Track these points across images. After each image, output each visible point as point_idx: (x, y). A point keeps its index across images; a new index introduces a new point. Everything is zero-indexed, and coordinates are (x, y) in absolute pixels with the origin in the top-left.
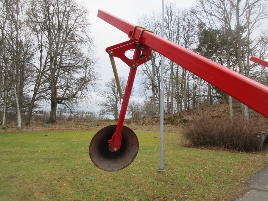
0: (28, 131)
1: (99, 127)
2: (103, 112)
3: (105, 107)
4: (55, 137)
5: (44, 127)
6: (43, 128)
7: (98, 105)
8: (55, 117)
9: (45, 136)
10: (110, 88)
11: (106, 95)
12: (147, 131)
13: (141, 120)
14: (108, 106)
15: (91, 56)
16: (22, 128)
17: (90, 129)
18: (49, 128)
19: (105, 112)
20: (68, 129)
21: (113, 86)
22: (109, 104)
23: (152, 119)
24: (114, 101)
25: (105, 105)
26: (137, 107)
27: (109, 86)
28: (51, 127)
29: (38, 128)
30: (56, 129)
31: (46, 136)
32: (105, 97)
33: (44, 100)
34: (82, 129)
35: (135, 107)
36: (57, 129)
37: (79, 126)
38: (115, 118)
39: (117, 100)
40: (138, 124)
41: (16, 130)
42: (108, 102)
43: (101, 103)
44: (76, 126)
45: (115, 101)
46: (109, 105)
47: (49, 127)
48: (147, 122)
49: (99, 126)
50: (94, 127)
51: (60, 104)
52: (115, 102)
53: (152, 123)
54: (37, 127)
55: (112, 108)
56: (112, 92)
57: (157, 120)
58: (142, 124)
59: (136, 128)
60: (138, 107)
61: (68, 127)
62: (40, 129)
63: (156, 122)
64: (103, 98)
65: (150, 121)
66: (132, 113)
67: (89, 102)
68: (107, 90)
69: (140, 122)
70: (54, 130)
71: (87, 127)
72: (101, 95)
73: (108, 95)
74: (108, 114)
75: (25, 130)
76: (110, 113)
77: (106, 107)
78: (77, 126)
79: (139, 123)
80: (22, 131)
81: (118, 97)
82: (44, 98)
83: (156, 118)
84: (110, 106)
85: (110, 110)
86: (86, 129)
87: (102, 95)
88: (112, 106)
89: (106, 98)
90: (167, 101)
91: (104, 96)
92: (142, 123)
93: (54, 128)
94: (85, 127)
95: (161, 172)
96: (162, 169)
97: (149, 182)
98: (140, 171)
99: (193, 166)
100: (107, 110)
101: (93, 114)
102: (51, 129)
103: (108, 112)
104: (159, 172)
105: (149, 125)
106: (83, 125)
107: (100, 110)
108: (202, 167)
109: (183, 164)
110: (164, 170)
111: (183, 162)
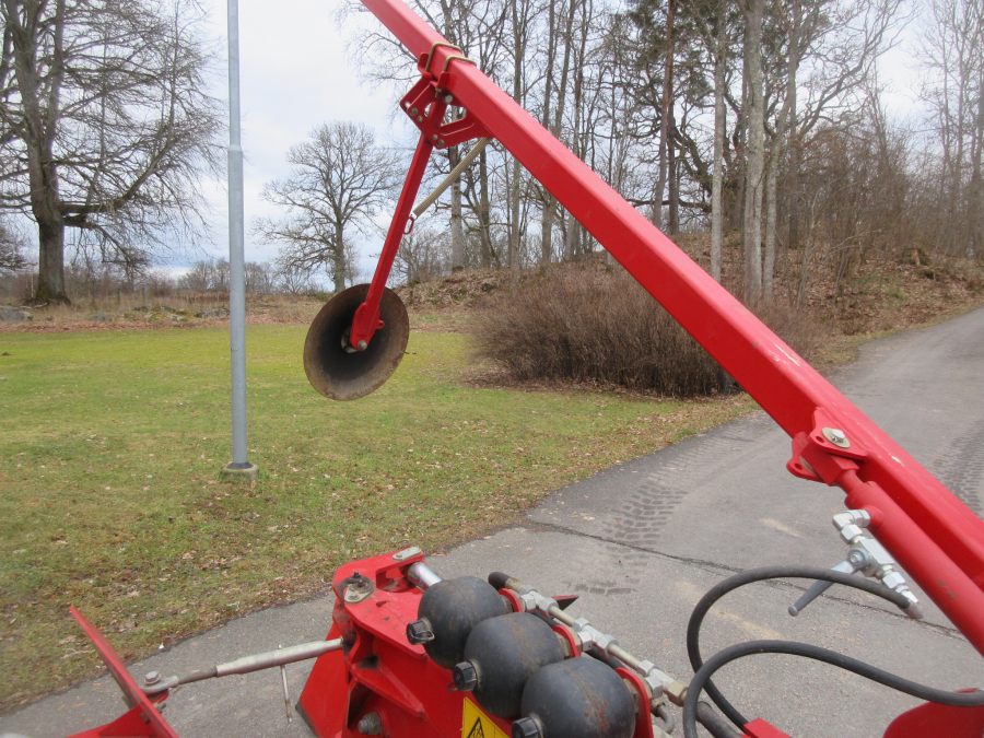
2: (293, 265)
3: (297, 245)
4: (6, 354)
7: (268, 234)
8: (58, 281)
10: (312, 170)
11: (299, 196)
13: (403, 292)
14: (306, 239)
15: (188, 27)
17: (191, 325)
18: (21, 324)
19: (299, 263)
20: (101, 325)
21: (324, 162)
22: (310, 232)
23: (443, 287)
24: (331, 221)
25: (296, 236)
26: (425, 244)
27: (304, 161)
28: (30, 318)
30: (51, 324)
32: (294, 204)
33: (19, 210)
34: (159, 326)
35: (417, 246)
36: (53, 328)
37: (149, 315)
38: (337, 286)
39: (339, 220)
42: (307, 227)
43: (278, 229)
44: (134, 313)
45: (335, 220)
46: (311, 235)
47: (22, 318)
48: (422, 300)
50: (211, 317)
51: (78, 230)
52: (332, 225)
53: (442, 303)
55: (323, 246)
56: (320, 187)
57: (461, 291)
61: (104, 319)
63: (455, 297)
64: (286, 207)
65: (433, 295)
66: (409, 269)
67: (197, 222)
68: (300, 179)
70: (38, 328)
71: (179, 318)
72: (279, 198)
73: (305, 195)
74: (308, 269)
76: (314, 266)
77: (301, 245)
78: (138, 314)
81: (343, 206)
82: (17, 203)
83: (456, 285)
84: (312, 239)
85: (316, 254)
86: (176, 326)
87: (283, 198)
88: (324, 240)
89: (296, 207)
90: (508, 219)
91: (289, 201)
93: (41, 323)
94: (171, 316)
95: (234, 474)
96: (240, 466)
97: (140, 514)
98: (150, 476)
99: (411, 450)
100: (305, 255)
101: (261, 272)
102: (27, 324)
103: (309, 263)
104: (226, 474)
105: (430, 308)
106: (168, 309)
107: (279, 256)
108: (444, 453)
109: (382, 442)
110: (248, 465)
111: (383, 438)
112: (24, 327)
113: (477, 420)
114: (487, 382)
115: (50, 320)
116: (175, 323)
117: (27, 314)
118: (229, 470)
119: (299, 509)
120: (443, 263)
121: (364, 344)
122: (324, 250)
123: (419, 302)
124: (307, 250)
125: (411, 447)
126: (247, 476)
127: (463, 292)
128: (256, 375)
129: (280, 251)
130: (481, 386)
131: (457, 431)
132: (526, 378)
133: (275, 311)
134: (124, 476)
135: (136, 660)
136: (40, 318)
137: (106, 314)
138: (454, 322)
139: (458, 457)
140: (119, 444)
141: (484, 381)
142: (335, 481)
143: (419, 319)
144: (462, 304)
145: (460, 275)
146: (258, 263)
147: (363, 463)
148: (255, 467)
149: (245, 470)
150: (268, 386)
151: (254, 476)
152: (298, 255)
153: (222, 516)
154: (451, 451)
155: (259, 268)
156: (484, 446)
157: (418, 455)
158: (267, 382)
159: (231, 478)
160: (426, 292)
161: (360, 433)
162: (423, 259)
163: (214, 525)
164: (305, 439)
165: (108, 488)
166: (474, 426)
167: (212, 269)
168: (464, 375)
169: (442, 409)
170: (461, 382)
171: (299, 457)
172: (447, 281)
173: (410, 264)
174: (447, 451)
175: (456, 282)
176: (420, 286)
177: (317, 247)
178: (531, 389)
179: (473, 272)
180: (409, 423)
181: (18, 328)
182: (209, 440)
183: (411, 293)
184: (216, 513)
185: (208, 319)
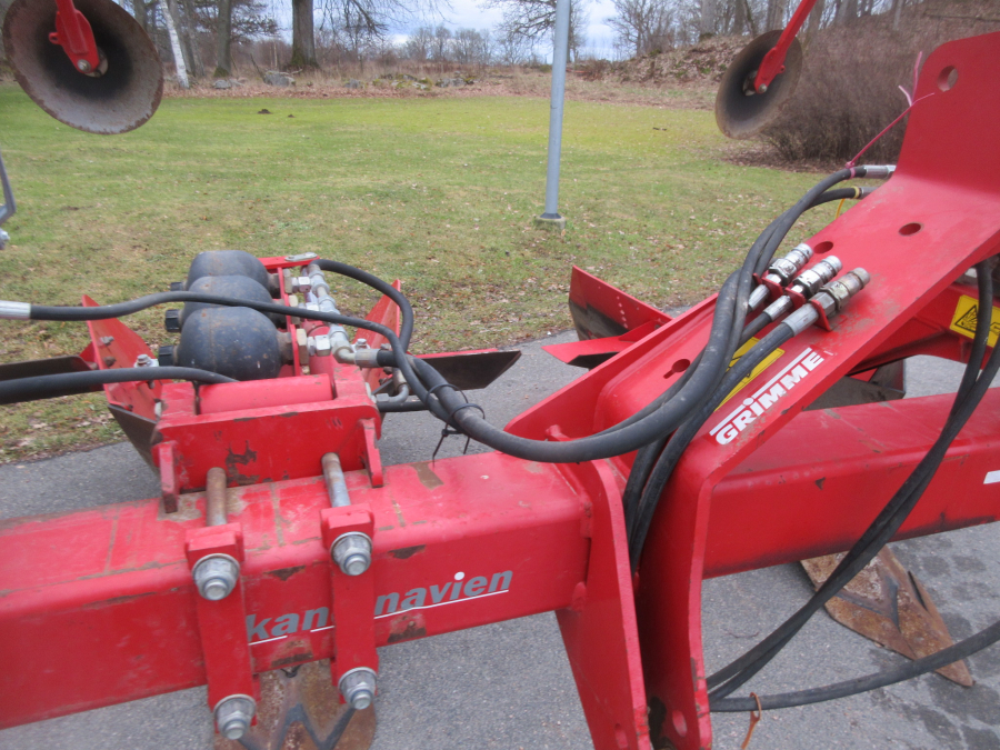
0: (212, 97)
1: (473, 86)
2: (516, 32)
3: (522, 9)
4: (291, 116)
5: (269, 82)
6: (265, 88)
8: (310, 47)
9: (260, 113)
12: (651, 107)
13: (643, 63)
16: (192, 84)
17: (434, 95)
18: (287, 89)
19: (522, 30)
20: (354, 92)
23: (687, 58)
26: (659, 7)
28: (294, 84)
29: (246, 86)
30: (311, 90)
31: (265, 111)
34: (405, 94)
35: (651, 10)
36: (314, 93)
37: (395, 84)
40: (627, 79)
41: (173, 91)
44: (381, 80)
47: (287, 83)
48: (664, 72)
49: (472, 83)
50: (451, 87)
53: (686, 77)
54: (243, 81)
57: (708, 63)
58: (644, 80)
59: (612, 95)
60: (666, 9)
61: (355, 86)
62: (256, 88)
63: (701, 69)
65: (677, 67)
69: (638, 71)
70: (302, 93)
71: (423, 86)
74: (533, 37)
75: (205, 92)
76: (539, 33)
77: (526, 9)
78: (386, 82)
79: (632, 76)
80: (194, 94)
83: (704, 56)
85: (542, 20)
86: (420, 95)
88: (551, 3)
92: (643, 74)
93: (304, 89)
94: (415, 84)
95: (548, 223)
96: (552, 216)
97: (482, 247)
98: (477, 219)
99: (693, 217)
100: (530, 20)
101: (480, 40)
102: (292, 89)
103: (532, 31)
104: (540, 222)
105: (673, 82)
106: (411, 78)
107: (502, 21)
108: (725, 223)
109: (664, 208)
110: (558, 217)
111: (664, 205)
112: (290, 92)
113: (751, 195)
114: (751, 160)
115: (310, 85)
116: (419, 92)
117: (291, 79)
118: (544, 219)
119: (607, 256)
120: (677, 30)
121: (764, 87)
122: (550, 14)
123: (661, 75)
124: (532, 16)
125: (692, 214)
126: (558, 225)
127: (712, 63)
128: (518, 144)
129: (505, 15)
130: (745, 164)
131: (733, 204)
132: (795, 158)
133: (510, 82)
134: (457, 218)
135: (534, 339)
136: (302, 84)
137: (357, 81)
138: (702, 98)
139: (739, 227)
140: (437, 193)
141: (747, 160)
142: (630, 237)
143: (661, 94)
144: (709, 77)
145: (709, 43)
146: (477, 30)
147: (651, 224)
148: (562, 219)
149: (557, 220)
150: (534, 153)
151: (563, 226)
152: (523, 21)
153: (545, 255)
154: (731, 221)
155: (478, 35)
156: (764, 218)
157: (700, 222)
158: (532, 150)
159: (545, 225)
160: (669, 63)
161: (641, 198)
162: (656, 25)
163: (541, 261)
164: (592, 200)
165: (448, 226)
166: (749, 200)
167: (431, 37)
168: (724, 153)
169: (716, 183)
170: (722, 159)
171: (593, 215)
172: (694, 51)
173: (641, 31)
174: (728, 221)
175: (704, 52)
176: (663, 56)
177: (544, 11)
178: (800, 169)
179: (724, 40)
180: (684, 193)
181: (286, 93)
182: (510, 195)
183: (653, 64)
184: (541, 252)
185: (448, 89)
